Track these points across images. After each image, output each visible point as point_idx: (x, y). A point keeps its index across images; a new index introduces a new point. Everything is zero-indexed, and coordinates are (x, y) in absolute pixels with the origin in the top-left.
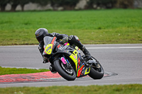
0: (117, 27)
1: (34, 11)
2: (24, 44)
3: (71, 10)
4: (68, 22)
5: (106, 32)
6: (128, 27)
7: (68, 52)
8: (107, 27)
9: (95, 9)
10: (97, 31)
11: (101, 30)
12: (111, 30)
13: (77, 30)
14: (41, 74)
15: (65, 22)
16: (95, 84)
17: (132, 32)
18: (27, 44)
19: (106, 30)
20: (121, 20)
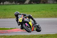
0: (41, 11)
1: (8, 5)
2: (4, 18)
3: (23, 4)
4: (21, 9)
5: (37, 13)
6: (46, 11)
7: (28, 21)
8: (37, 11)
9: (32, 4)
10: (33, 13)
11: (35, 13)
12: (39, 12)
13: (25, 12)
14: (11, 30)
15: (20, 9)
16: (32, 34)
17: (47, 13)
18: (5, 18)
19: (37, 12)
20: (43, 8)
